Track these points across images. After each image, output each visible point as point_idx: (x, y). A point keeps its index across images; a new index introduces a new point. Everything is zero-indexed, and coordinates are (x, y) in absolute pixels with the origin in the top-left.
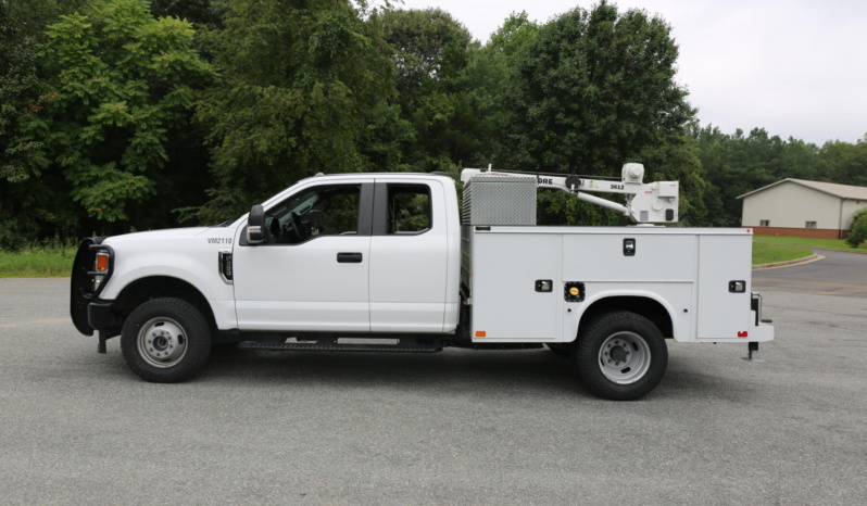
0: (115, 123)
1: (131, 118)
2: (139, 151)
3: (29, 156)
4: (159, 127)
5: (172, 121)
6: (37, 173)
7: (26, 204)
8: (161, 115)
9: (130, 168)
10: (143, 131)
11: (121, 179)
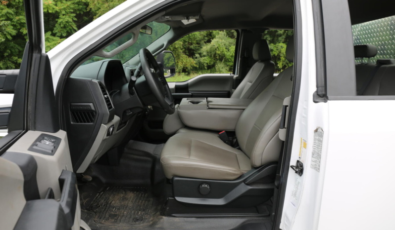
0: (48, 11)
1: (57, 9)
2: (62, 26)
3: (3, 28)
4: (72, 13)
5: (78, 10)
6: (9, 37)
7: (6, 54)
8: (72, 6)
9: (58, 34)
10: (64, 15)
11: (53, 40)
